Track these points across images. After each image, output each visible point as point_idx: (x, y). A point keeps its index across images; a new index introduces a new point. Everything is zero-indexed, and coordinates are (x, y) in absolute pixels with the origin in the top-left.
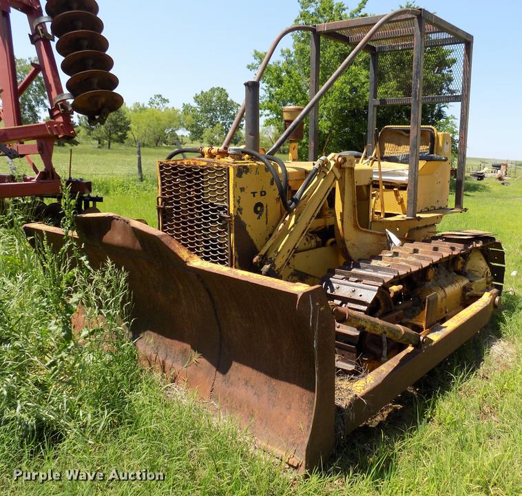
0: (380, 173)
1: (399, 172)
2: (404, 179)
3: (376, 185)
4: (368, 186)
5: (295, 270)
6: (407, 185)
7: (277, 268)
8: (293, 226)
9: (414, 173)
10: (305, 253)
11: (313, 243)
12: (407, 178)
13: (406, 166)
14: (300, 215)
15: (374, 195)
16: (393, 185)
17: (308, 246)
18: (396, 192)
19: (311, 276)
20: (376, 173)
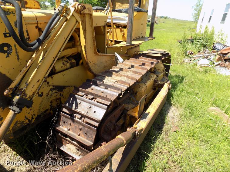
0: (112, 18)
1: (123, 18)
2: (125, 22)
3: (109, 25)
4: (104, 27)
5: (53, 86)
6: (127, 25)
7: (28, 96)
8: (41, 61)
9: (131, 19)
10: (62, 73)
11: (68, 65)
12: (127, 22)
13: (127, 15)
14: (46, 52)
15: (108, 32)
16: (119, 25)
17: (64, 67)
18: (121, 29)
19: (68, 87)
20: (109, 19)
